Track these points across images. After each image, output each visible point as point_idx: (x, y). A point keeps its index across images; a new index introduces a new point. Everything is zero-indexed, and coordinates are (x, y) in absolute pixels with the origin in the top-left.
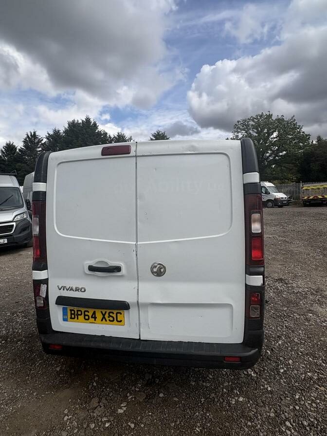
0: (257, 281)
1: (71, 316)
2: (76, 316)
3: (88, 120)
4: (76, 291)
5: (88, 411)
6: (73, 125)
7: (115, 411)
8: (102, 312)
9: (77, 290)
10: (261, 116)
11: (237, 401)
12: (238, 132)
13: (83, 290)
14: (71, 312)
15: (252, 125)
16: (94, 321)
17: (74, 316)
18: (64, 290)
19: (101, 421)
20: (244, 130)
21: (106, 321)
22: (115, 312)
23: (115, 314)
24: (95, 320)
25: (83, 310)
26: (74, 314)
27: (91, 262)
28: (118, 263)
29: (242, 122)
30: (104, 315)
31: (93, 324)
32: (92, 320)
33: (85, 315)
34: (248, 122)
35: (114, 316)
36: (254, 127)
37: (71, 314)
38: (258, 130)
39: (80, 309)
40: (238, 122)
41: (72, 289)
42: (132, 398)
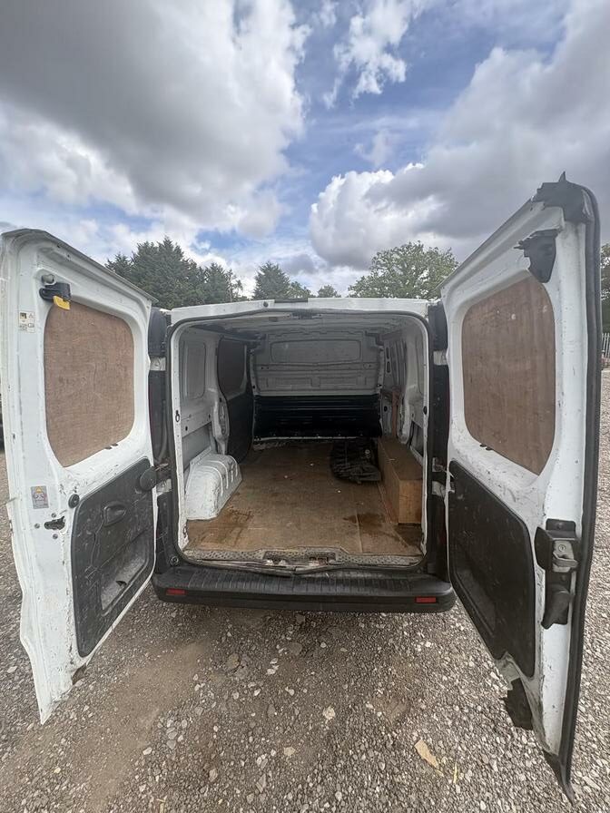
3: (168, 243)
5: (226, 674)
6: (145, 250)
7: (263, 672)
10: (408, 247)
11: (424, 648)
15: (396, 259)
19: (247, 688)
20: (384, 265)
29: (383, 255)
34: (392, 255)
36: (399, 262)
38: (403, 266)
40: (378, 254)
42: (284, 651)
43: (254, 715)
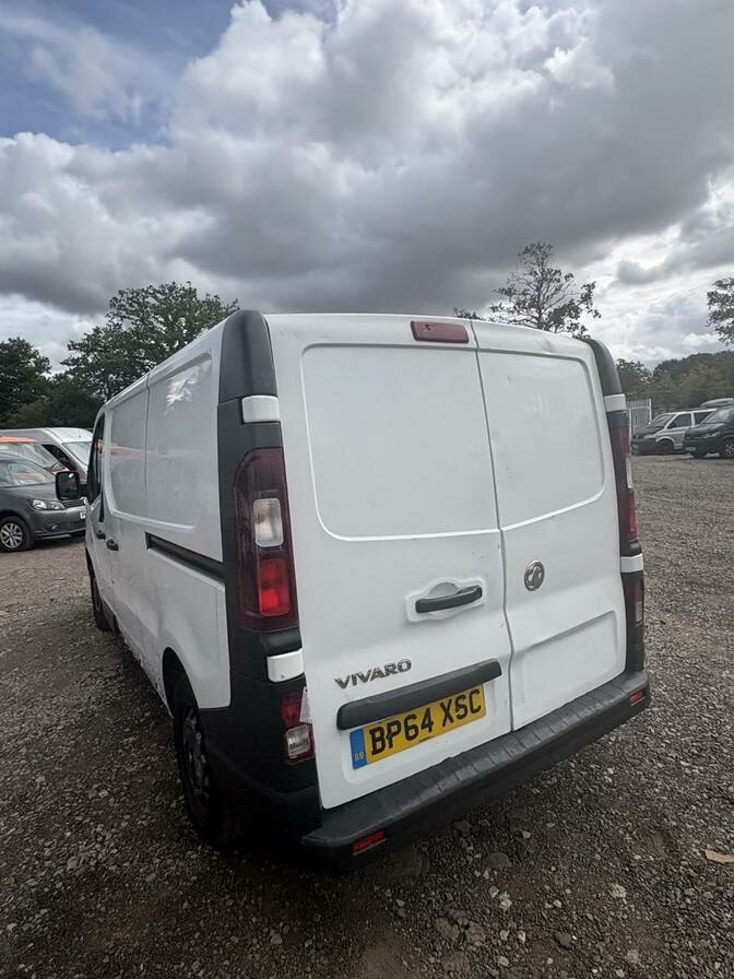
0: (636, 563)
1: (374, 746)
2: (387, 742)
4: (388, 675)
8: (442, 705)
9: (391, 670)
10: (171, 289)
12: (123, 317)
13: (405, 666)
14: (373, 737)
15: (154, 305)
16: (429, 735)
17: (382, 744)
18: (355, 683)
19: (504, 943)
20: (133, 313)
21: (452, 721)
22: (467, 693)
23: (467, 699)
24: (430, 730)
25: (401, 718)
26: (381, 739)
27: (422, 591)
28: (471, 579)
29: (130, 296)
30: (446, 710)
31: (428, 742)
32: (423, 733)
33: (407, 729)
34: (144, 297)
35: (466, 702)
36: (157, 311)
37: (375, 741)
38: (166, 319)
39: (395, 718)
40: (121, 293)
41: (378, 674)
42: (491, 874)
43: (550, 961)
